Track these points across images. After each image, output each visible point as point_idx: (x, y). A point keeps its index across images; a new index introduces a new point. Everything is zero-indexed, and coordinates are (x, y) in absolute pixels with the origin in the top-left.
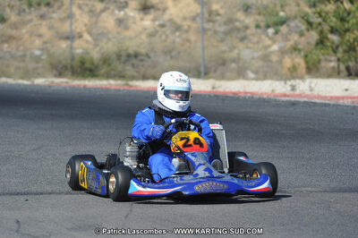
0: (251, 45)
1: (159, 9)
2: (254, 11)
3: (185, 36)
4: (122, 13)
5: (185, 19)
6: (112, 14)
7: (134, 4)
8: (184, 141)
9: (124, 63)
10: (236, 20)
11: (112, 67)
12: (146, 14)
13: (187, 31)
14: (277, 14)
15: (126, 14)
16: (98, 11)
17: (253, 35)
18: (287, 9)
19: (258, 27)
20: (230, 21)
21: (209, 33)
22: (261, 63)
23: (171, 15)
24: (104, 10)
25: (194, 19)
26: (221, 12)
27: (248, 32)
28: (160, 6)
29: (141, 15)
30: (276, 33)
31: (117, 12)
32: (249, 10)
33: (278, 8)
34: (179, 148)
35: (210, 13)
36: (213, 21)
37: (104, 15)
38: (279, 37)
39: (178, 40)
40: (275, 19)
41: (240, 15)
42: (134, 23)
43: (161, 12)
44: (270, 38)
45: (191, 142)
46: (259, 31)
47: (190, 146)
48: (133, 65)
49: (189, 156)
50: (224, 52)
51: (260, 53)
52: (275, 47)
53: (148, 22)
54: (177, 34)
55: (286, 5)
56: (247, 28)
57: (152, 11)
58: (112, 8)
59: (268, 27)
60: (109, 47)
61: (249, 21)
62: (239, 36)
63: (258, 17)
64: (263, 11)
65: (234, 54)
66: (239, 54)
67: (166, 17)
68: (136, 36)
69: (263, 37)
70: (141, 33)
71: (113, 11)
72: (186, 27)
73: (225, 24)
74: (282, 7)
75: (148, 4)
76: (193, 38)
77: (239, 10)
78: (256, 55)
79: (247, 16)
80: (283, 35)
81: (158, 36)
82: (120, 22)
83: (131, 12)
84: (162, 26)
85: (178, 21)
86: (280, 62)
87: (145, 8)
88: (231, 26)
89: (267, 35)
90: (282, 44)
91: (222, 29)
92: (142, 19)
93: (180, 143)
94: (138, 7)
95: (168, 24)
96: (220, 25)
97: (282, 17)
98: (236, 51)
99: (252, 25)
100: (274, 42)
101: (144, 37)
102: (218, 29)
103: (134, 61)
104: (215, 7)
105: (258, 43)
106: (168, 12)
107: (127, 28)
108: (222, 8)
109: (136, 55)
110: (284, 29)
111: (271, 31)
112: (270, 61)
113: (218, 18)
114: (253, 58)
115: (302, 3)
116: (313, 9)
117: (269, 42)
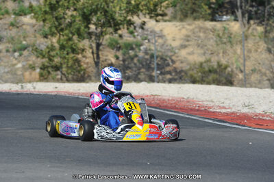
0: (3, 64)
2: (5, 41)
14: (21, 42)
17: (3, 57)
18: (27, 39)
19: (7, 51)
22: (9, 76)
27: (1, 54)
30: (20, 55)
33: (22, 39)
38: (22, 58)
40: (19, 46)
44: (16, 59)
46: (8, 54)
51: (9, 69)
52: (19, 65)
55: (27, 36)
59: (15, 51)
61: (2, 47)
64: (12, 40)
69: (12, 58)
74: (24, 38)
78: (6, 70)
80: (25, 57)
86: (23, 75)
89: (14, 58)
90: (25, 63)
97: (24, 45)
99: (4, 51)
100: (19, 62)
105: (8, 62)
110: (25, 53)
111: (17, 54)
112: (15, 74)
114: (4, 72)
115: (38, 35)
116: (46, 40)
117: (15, 62)
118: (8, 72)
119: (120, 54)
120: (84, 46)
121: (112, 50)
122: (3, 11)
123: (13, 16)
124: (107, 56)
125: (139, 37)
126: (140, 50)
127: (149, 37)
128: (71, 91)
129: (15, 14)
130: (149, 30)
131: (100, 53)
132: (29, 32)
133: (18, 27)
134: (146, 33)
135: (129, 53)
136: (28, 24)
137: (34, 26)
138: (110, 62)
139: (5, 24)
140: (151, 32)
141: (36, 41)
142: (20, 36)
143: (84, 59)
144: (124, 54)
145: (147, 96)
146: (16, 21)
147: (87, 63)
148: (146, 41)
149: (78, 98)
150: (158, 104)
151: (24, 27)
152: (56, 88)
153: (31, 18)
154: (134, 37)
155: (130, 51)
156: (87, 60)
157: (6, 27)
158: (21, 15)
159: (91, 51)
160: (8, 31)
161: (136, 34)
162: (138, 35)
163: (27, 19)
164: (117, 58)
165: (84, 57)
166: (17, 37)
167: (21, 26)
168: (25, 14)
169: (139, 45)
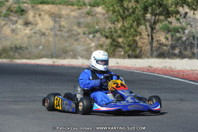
0: (81, 43)
1: (33, 24)
2: (82, 26)
3: (47, 38)
4: (14, 26)
5: (47, 29)
6: (9, 27)
7: (21, 21)
8: (116, 85)
9: (14, 51)
10: (74, 30)
11: (8, 54)
12: (27, 27)
13: (48, 36)
14: (94, 27)
15: (16, 27)
16: (2, 25)
17: (81, 38)
18: (99, 24)
19: (84, 34)
20: (70, 31)
21: (59, 37)
22: (86, 53)
23: (40, 27)
24: (5, 25)
25: (51, 29)
26: (66, 26)
27: (79, 36)
28: (34, 23)
29: (24, 27)
30: (94, 37)
31: (11, 26)
32: (80, 25)
33: (95, 24)
34: (114, 88)
35: (60, 26)
36: (61, 31)
37: (5, 27)
38: (95, 39)
39: (43, 40)
40: (93, 30)
41: (75, 28)
42: (21, 31)
43: (34, 26)
44: (91, 40)
45: (119, 85)
46: (85, 36)
47: (120, 87)
48: (19, 53)
49: (121, 92)
50: (67, 46)
51: (85, 47)
52: (93, 44)
53: (28, 31)
54: (43, 37)
55: (99, 22)
56: (79, 34)
57: (30, 25)
58: (9, 24)
59: (90, 33)
60: (7, 44)
61: (80, 30)
62: (75, 38)
63: (84, 29)
64: (88, 25)
65: (72, 48)
66: (74, 48)
67: (37, 28)
68: (22, 38)
69: (87, 39)
70: (24, 36)
71: (10, 25)
72: (47, 34)
73: (67, 32)
74: (97, 24)
75: (28, 21)
76: (51, 39)
77: (75, 25)
78: (83, 48)
79: (79, 28)
80: (97, 38)
81: (33, 38)
82: (13, 31)
83: (19, 26)
84: (35, 33)
85: (43, 31)
87: (27, 24)
88: (70, 33)
89: (89, 38)
90: (97, 43)
91: (66, 35)
92: (25, 29)
93: (114, 86)
94: (23, 23)
95: (38, 32)
96: (65, 32)
97: (97, 29)
98: (73, 46)
99: (82, 33)
100: (93, 41)
101: (25, 38)
102: (64, 35)
103: (20, 51)
104: (63, 23)
105: (84, 42)
106: (38, 26)
107: (16, 34)
108: (66, 24)
109: (21, 48)
110: (98, 35)
111: (91, 36)
112: (90, 51)
113: (64, 29)
114: (82, 50)
115: (107, 22)
116: (113, 25)
117: (90, 42)
118: (85, 49)
119: (169, 36)
120: (142, 30)
121: (163, 33)
122: (81, 3)
123: (89, 7)
124: (159, 37)
125: (184, 23)
126: (184, 33)
127: (192, 23)
128: (129, 66)
129: (90, 5)
130: (192, 18)
131: (154, 35)
132: (101, 19)
133: (92, 16)
134: (189, 20)
135: (176, 35)
136: (100, 13)
137: (104, 15)
138: (161, 42)
139: (83, 13)
140: (193, 19)
141: (106, 26)
142: (94, 22)
143: (142, 40)
144: (172, 36)
145: (188, 71)
146: (91, 11)
147: (144, 43)
148: (189, 26)
149: (133, 72)
150: (196, 78)
151: (97, 15)
152: (118, 63)
153: (103, 8)
154: (180, 23)
155: (177, 34)
156: (144, 41)
157: (84, 15)
158: (95, 6)
159: (147, 33)
160: (85, 18)
161: (181, 20)
162: (183, 22)
163: (99, 9)
164: (167, 39)
165: (142, 38)
166: (91, 23)
167: (94, 15)
168: (98, 6)
169: (183, 29)
